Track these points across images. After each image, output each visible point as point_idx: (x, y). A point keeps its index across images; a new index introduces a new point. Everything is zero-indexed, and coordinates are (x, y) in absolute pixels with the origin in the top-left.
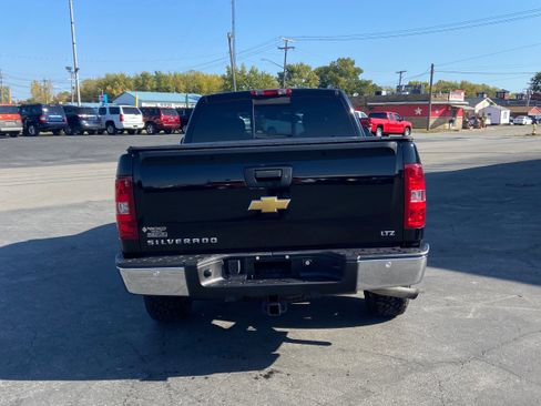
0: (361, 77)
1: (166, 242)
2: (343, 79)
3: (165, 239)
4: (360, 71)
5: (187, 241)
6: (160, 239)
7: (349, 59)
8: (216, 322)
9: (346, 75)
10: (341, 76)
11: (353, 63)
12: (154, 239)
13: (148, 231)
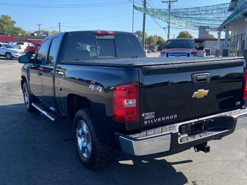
0: (15, 26)
1: (153, 121)
2: (5, 26)
3: (153, 119)
4: (15, 23)
5: (163, 119)
6: (150, 119)
7: (7, 16)
8: (121, 162)
9: (7, 24)
10: (4, 23)
11: (10, 18)
12: (148, 120)
13: (145, 116)
